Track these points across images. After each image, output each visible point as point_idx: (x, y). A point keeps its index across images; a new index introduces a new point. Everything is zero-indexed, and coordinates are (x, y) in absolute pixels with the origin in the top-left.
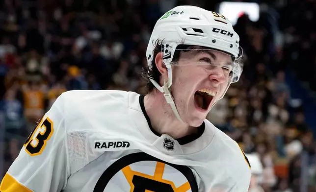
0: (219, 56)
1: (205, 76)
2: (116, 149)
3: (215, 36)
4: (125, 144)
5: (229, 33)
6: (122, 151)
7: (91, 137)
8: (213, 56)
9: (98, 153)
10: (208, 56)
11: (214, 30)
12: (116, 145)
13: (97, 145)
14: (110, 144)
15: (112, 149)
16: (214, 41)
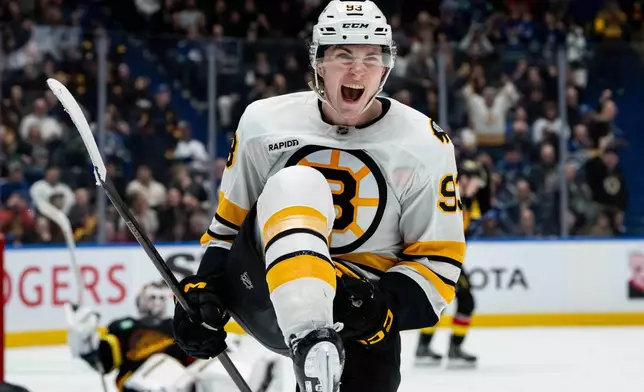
0: (353, 50)
1: (346, 72)
2: (288, 149)
3: (344, 32)
4: (294, 142)
5: (363, 25)
6: (293, 149)
7: (265, 141)
8: (348, 51)
9: (273, 155)
10: (345, 52)
11: (344, 26)
12: (287, 144)
13: (271, 147)
14: (281, 144)
15: (283, 149)
16: (345, 37)
